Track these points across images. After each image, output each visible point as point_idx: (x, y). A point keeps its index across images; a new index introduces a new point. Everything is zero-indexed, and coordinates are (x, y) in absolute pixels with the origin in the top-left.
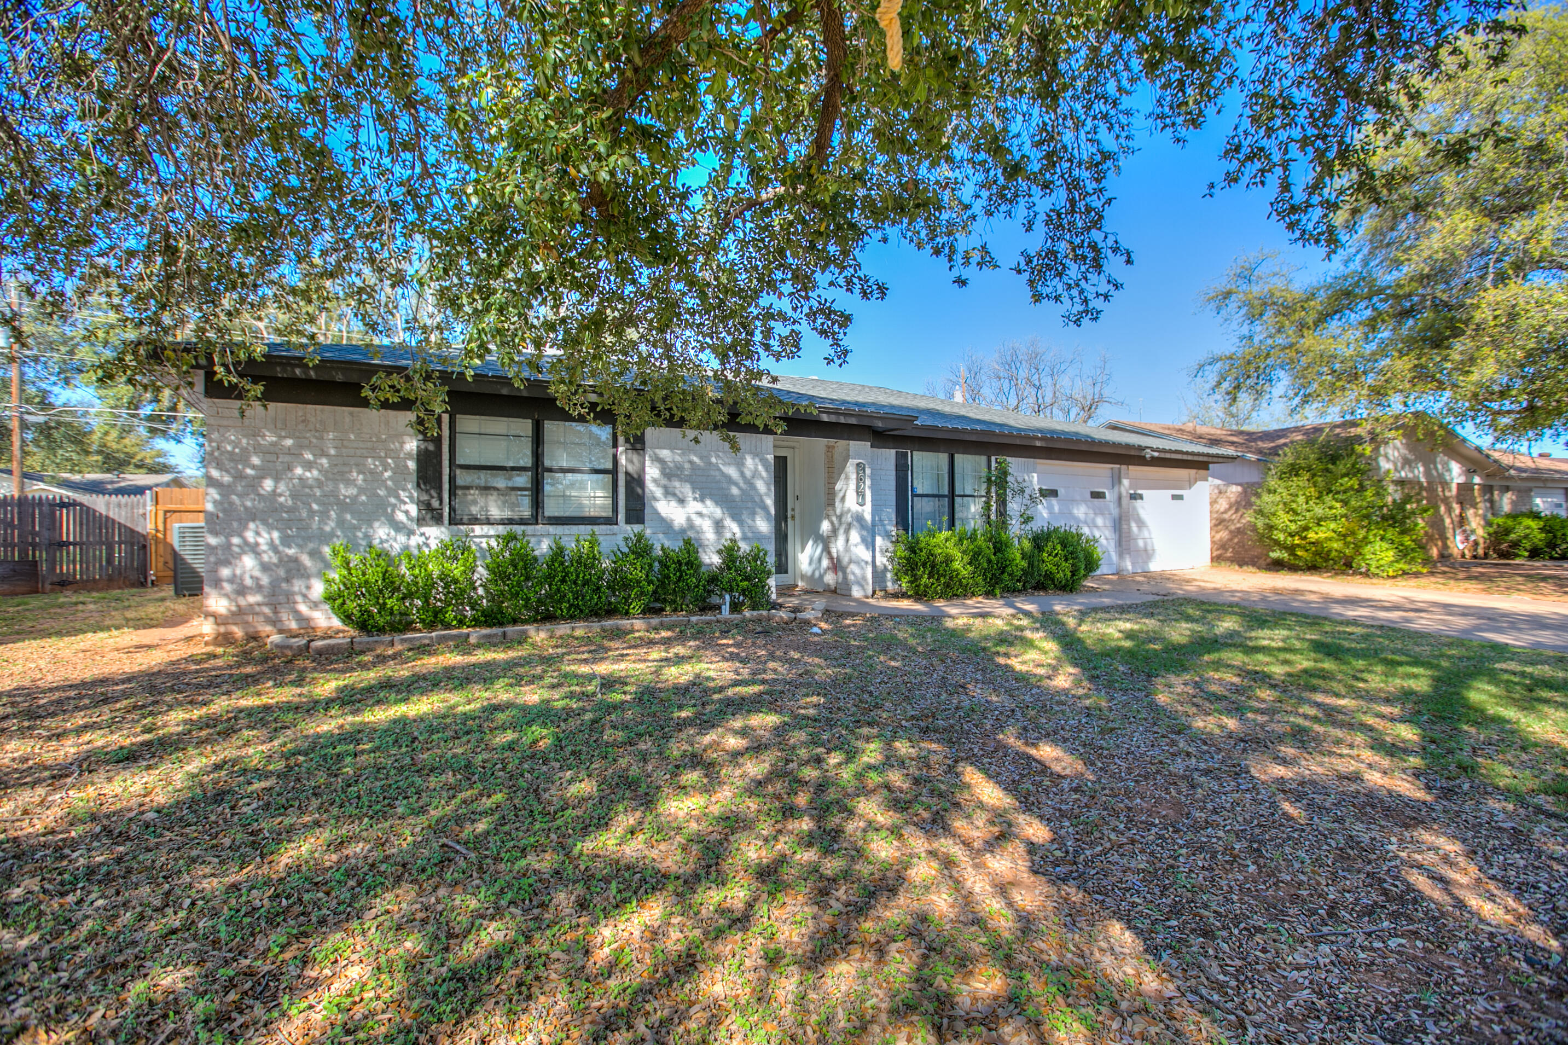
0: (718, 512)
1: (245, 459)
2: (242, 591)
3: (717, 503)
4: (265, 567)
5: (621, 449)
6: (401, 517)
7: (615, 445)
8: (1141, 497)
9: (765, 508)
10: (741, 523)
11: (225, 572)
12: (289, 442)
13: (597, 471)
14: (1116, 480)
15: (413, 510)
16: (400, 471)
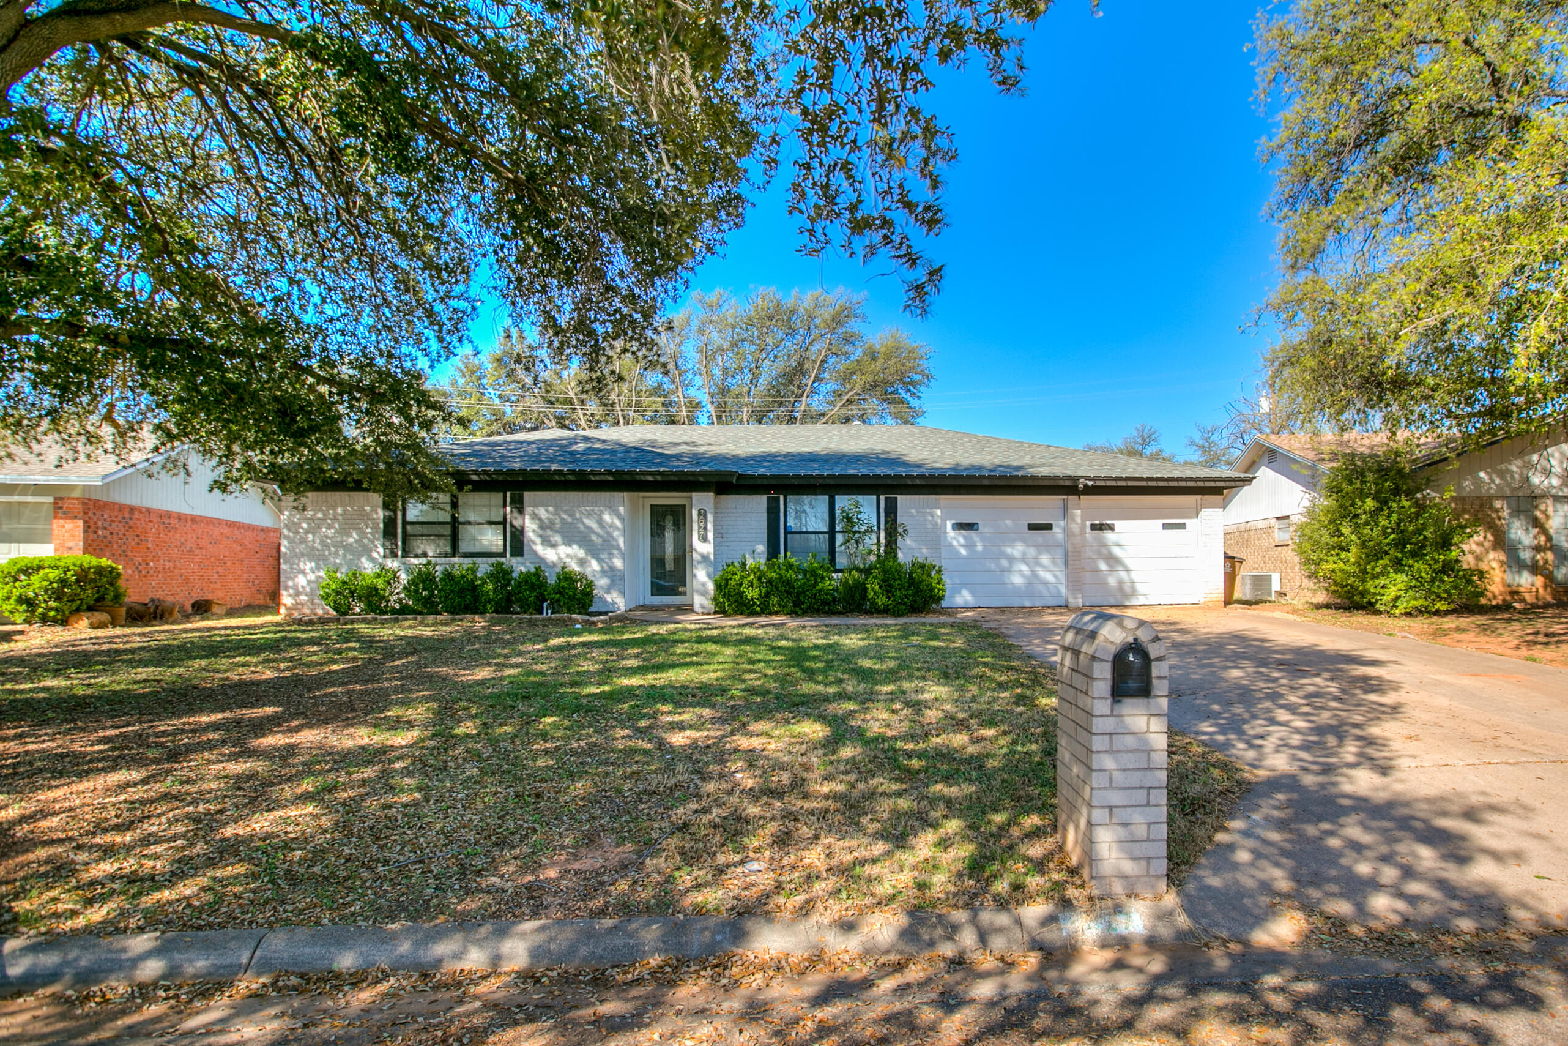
0: (581, 553)
1: (299, 525)
2: (298, 594)
3: (580, 546)
4: (309, 582)
5: (508, 509)
6: (375, 555)
7: (505, 506)
8: (1111, 528)
9: (618, 548)
10: (600, 560)
11: (290, 583)
12: (320, 515)
13: (491, 523)
14: (1065, 512)
15: (381, 550)
16: (375, 527)
